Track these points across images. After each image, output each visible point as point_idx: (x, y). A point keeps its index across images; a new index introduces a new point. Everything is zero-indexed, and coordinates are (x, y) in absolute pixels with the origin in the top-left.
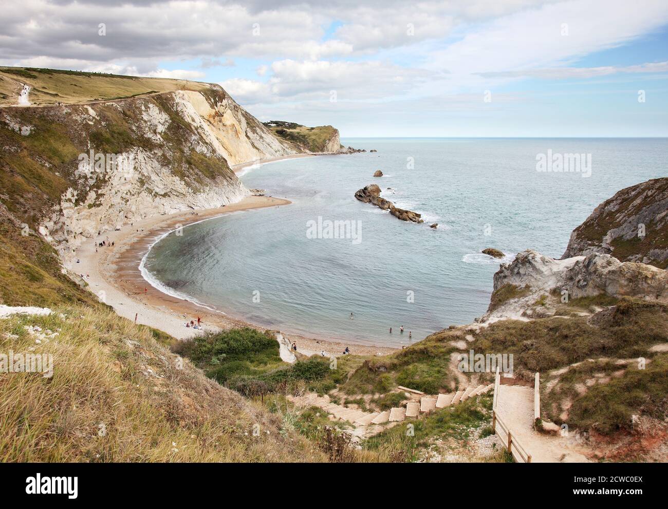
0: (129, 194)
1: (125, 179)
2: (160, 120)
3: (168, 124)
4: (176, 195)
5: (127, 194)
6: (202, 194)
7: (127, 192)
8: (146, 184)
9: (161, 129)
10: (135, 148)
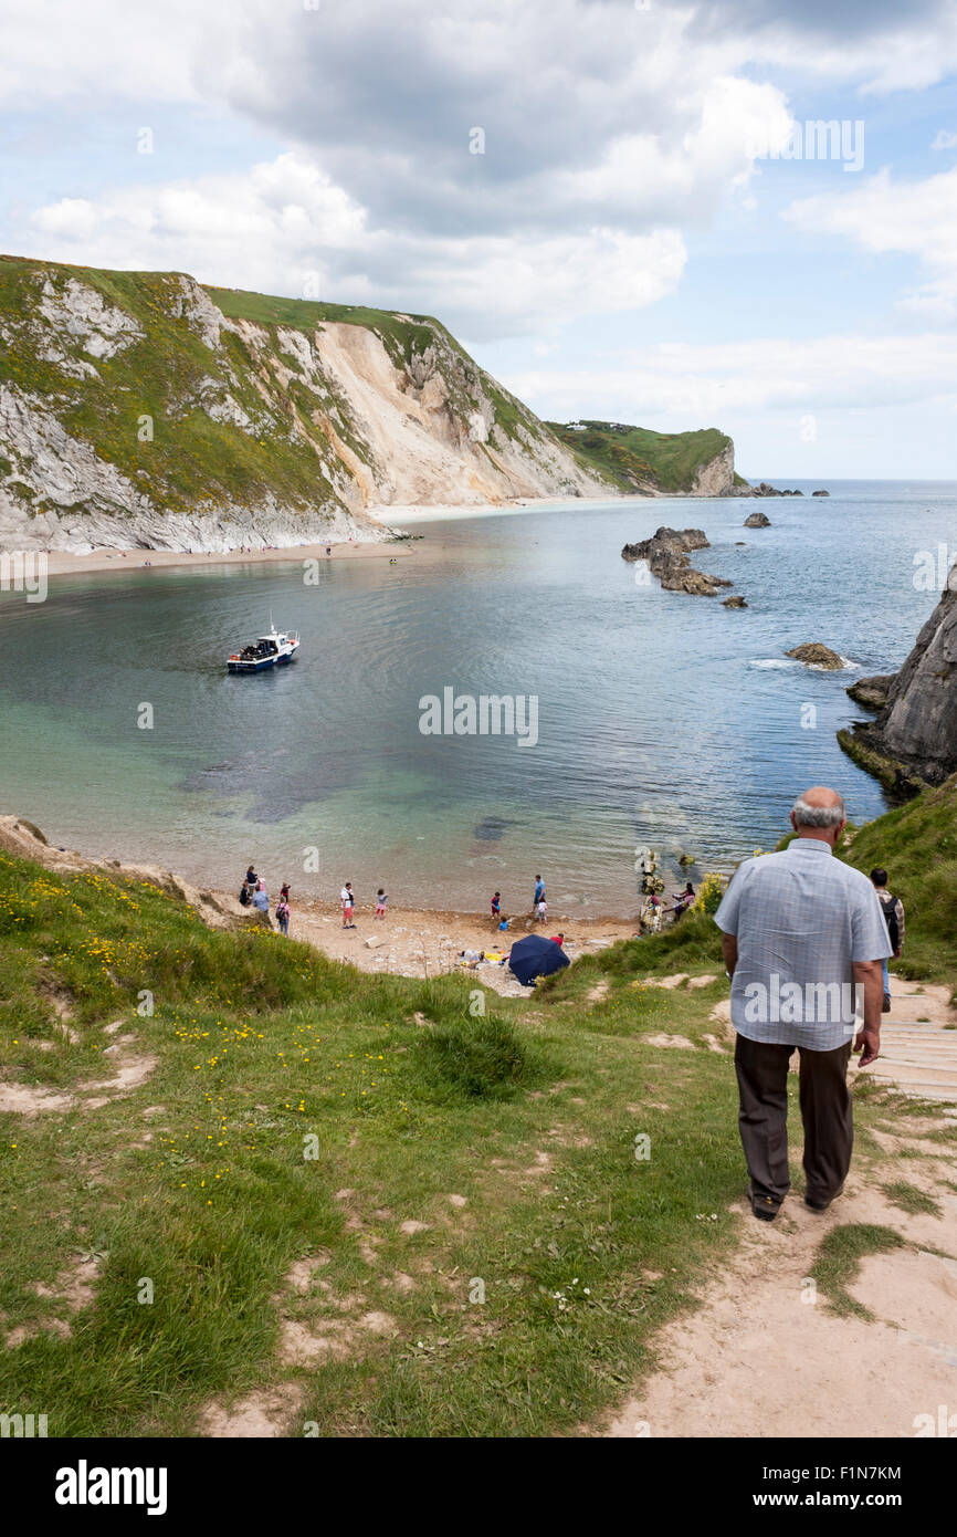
2: (103, 327)
3: (129, 340)
4: (107, 512)
6: (182, 515)
9: (96, 347)
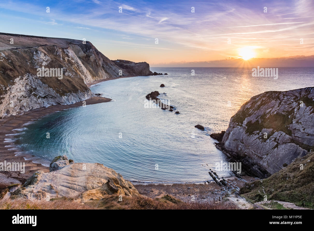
0: (22, 97)
1: (20, 90)
2: (45, 59)
3: (49, 61)
4: (51, 98)
5: (21, 97)
6: (65, 97)
7: (21, 96)
8: (33, 92)
9: (44, 64)
10: (28, 73)
